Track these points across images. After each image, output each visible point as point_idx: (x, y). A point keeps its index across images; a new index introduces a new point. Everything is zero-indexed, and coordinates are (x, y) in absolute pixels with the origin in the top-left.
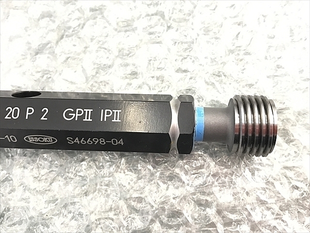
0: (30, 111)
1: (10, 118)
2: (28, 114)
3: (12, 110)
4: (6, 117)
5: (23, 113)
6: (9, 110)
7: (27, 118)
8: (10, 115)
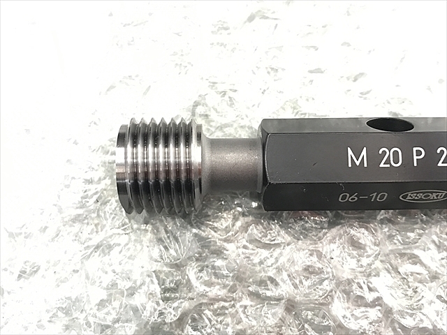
0: (419, 153)
1: (388, 166)
2: (415, 158)
3: (390, 153)
4: (382, 165)
5: (408, 157)
6: (384, 153)
7: (415, 165)
8: (388, 162)
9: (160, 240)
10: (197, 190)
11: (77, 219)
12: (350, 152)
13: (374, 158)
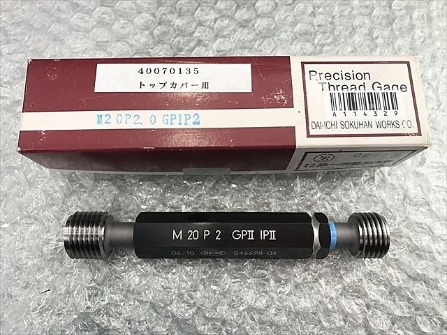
0: (207, 233)
1: (192, 239)
2: (205, 235)
3: (193, 233)
4: (189, 239)
5: (201, 235)
6: (190, 232)
7: (205, 239)
8: (192, 237)
9: (91, 271)
10: (101, 249)
11: (52, 259)
12: (174, 232)
13: (185, 235)
